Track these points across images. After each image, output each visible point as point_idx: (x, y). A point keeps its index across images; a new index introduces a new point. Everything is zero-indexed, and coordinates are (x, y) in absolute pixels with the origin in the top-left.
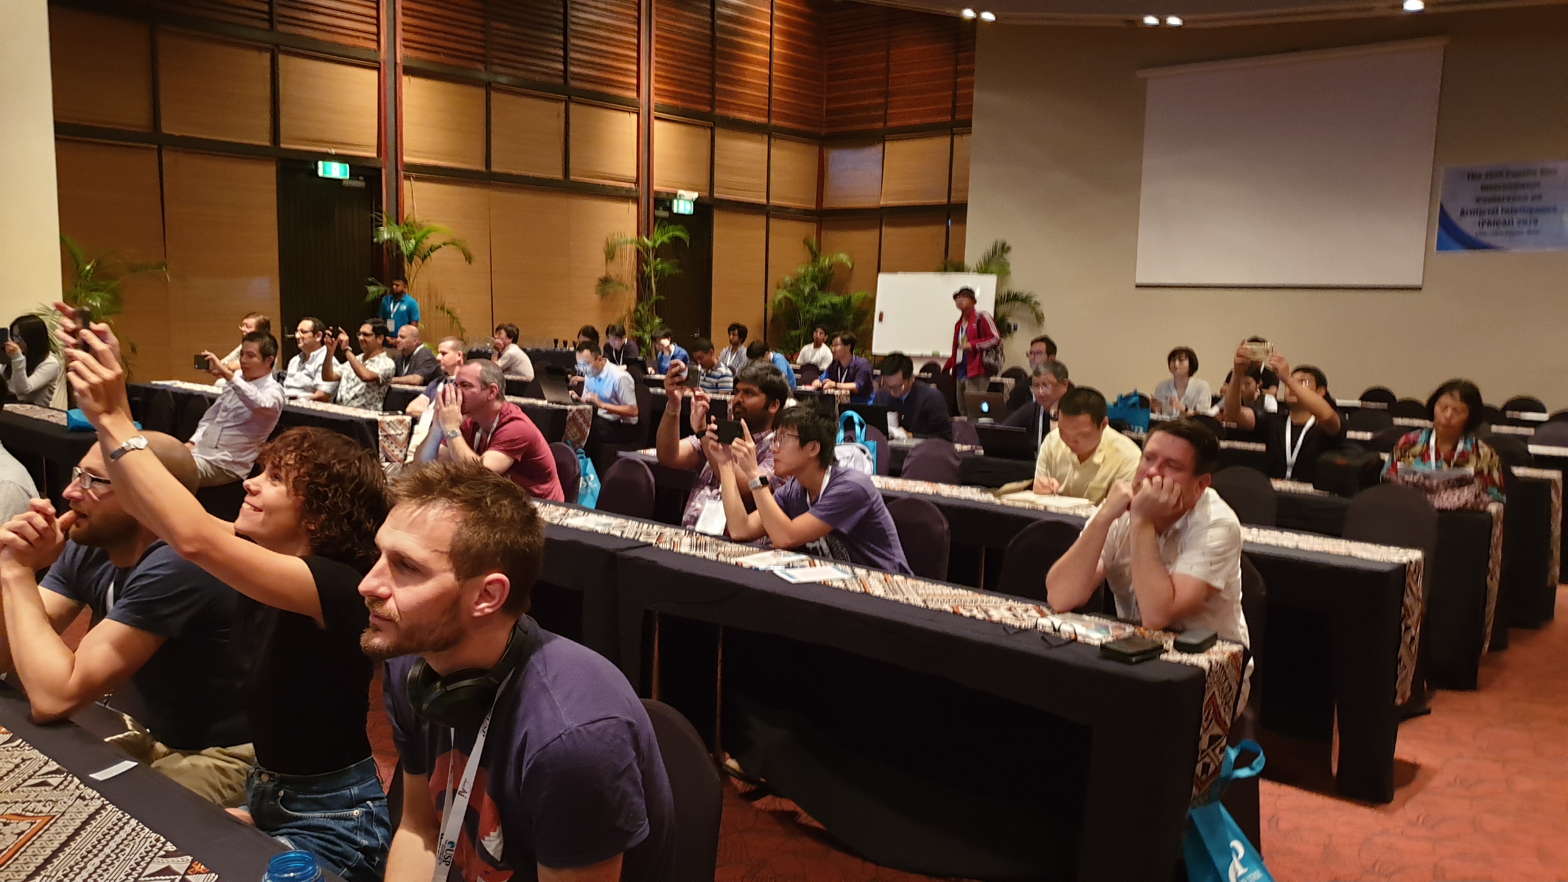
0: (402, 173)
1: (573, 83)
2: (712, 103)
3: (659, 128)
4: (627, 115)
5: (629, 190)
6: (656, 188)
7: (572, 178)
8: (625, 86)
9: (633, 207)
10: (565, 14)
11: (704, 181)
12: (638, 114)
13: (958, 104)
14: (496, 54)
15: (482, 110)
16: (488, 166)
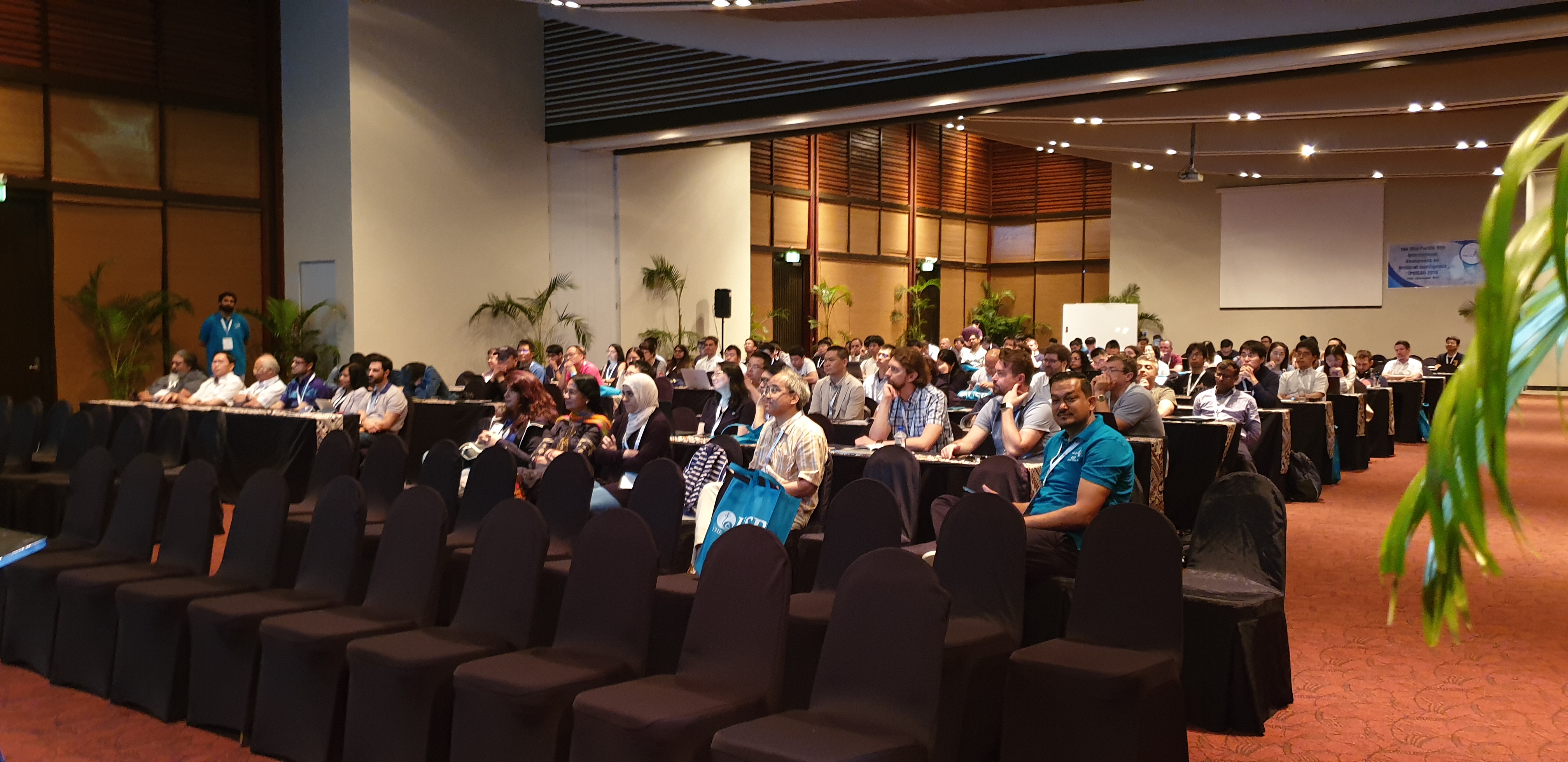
0: (818, 257)
1: (883, 200)
2: (940, 204)
3: (919, 222)
4: (903, 215)
5: (905, 259)
6: (916, 257)
7: (882, 254)
8: (901, 198)
9: (905, 270)
10: (879, 159)
11: (936, 251)
12: (909, 214)
13: (1087, 201)
14: (852, 186)
15: (846, 218)
16: (848, 250)
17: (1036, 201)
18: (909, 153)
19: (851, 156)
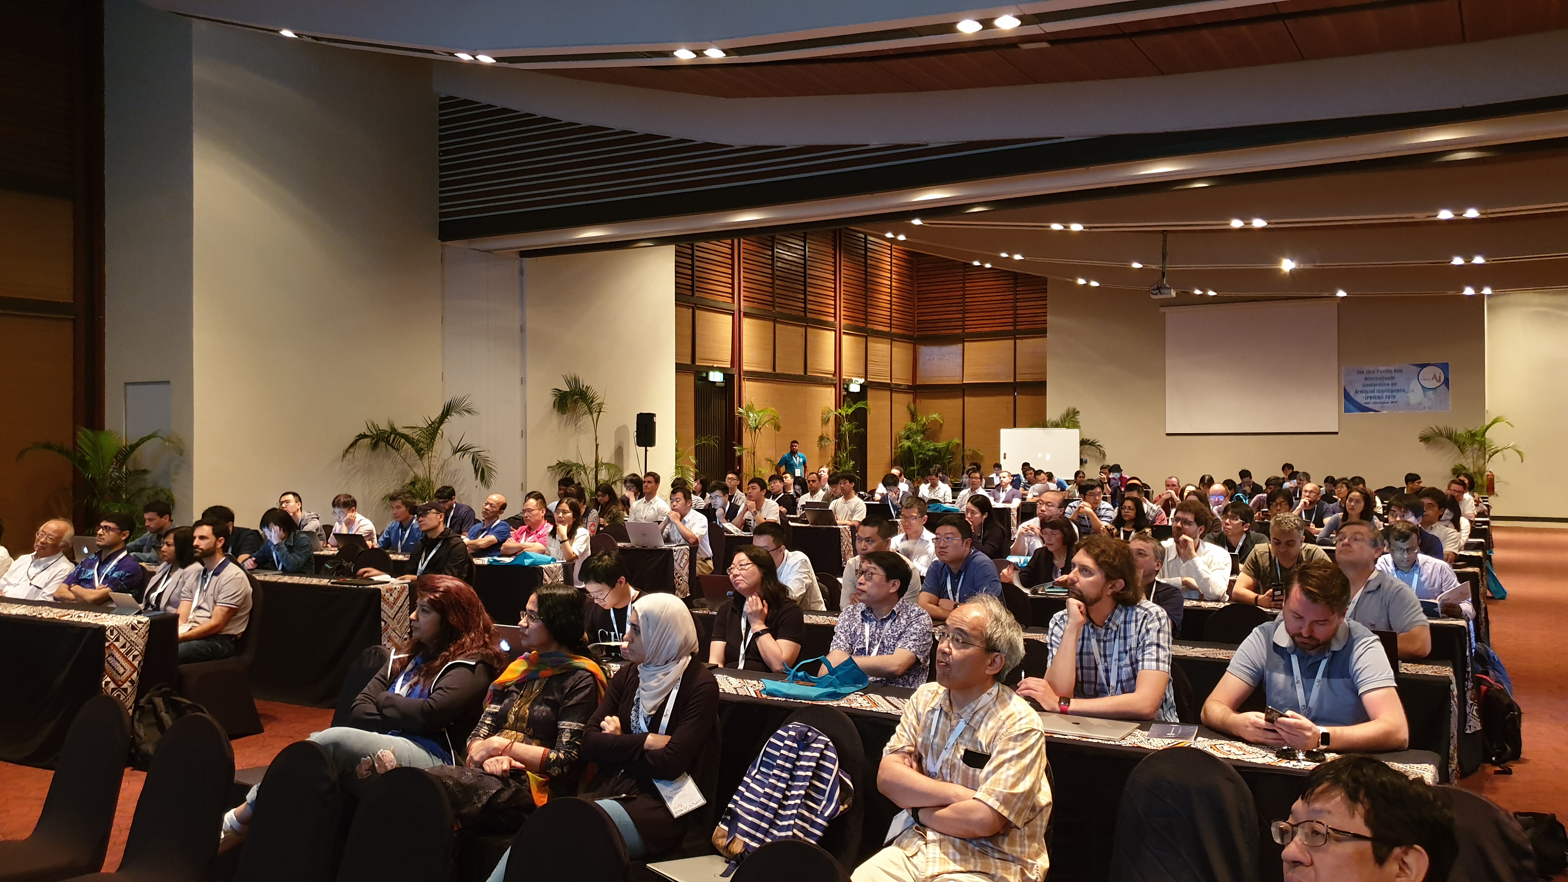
0: (742, 377)
1: (809, 315)
2: (866, 321)
3: (846, 340)
4: (829, 332)
5: (832, 380)
6: (844, 377)
7: (809, 374)
8: (826, 314)
9: (832, 390)
10: (805, 273)
11: (862, 371)
12: (835, 331)
13: (1018, 320)
14: (777, 300)
15: (772, 335)
16: (774, 369)
17: (963, 319)
18: (835, 267)
19: (776, 268)
